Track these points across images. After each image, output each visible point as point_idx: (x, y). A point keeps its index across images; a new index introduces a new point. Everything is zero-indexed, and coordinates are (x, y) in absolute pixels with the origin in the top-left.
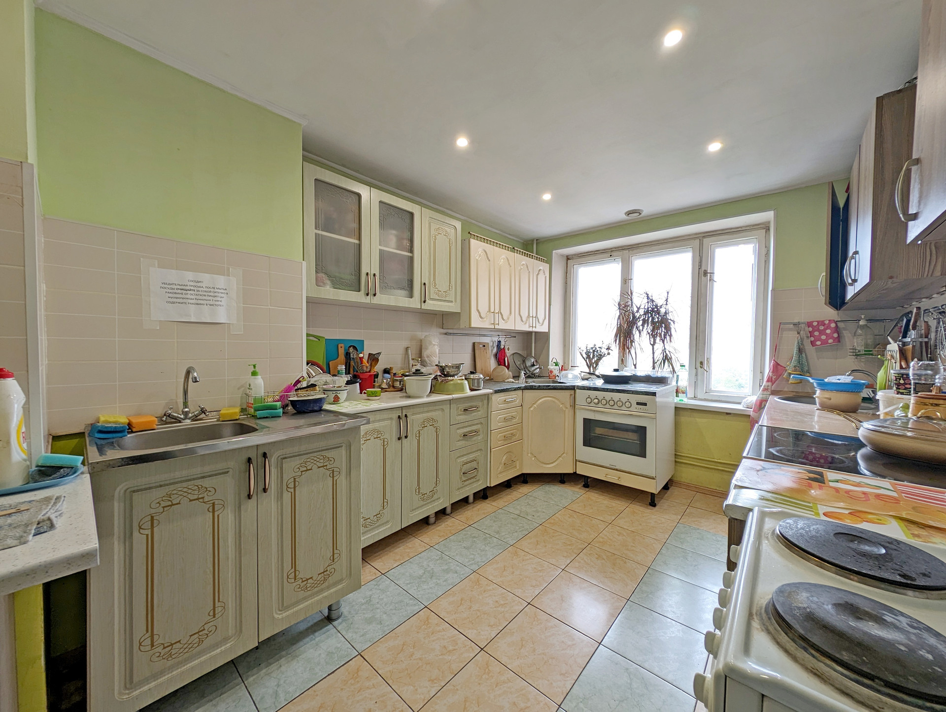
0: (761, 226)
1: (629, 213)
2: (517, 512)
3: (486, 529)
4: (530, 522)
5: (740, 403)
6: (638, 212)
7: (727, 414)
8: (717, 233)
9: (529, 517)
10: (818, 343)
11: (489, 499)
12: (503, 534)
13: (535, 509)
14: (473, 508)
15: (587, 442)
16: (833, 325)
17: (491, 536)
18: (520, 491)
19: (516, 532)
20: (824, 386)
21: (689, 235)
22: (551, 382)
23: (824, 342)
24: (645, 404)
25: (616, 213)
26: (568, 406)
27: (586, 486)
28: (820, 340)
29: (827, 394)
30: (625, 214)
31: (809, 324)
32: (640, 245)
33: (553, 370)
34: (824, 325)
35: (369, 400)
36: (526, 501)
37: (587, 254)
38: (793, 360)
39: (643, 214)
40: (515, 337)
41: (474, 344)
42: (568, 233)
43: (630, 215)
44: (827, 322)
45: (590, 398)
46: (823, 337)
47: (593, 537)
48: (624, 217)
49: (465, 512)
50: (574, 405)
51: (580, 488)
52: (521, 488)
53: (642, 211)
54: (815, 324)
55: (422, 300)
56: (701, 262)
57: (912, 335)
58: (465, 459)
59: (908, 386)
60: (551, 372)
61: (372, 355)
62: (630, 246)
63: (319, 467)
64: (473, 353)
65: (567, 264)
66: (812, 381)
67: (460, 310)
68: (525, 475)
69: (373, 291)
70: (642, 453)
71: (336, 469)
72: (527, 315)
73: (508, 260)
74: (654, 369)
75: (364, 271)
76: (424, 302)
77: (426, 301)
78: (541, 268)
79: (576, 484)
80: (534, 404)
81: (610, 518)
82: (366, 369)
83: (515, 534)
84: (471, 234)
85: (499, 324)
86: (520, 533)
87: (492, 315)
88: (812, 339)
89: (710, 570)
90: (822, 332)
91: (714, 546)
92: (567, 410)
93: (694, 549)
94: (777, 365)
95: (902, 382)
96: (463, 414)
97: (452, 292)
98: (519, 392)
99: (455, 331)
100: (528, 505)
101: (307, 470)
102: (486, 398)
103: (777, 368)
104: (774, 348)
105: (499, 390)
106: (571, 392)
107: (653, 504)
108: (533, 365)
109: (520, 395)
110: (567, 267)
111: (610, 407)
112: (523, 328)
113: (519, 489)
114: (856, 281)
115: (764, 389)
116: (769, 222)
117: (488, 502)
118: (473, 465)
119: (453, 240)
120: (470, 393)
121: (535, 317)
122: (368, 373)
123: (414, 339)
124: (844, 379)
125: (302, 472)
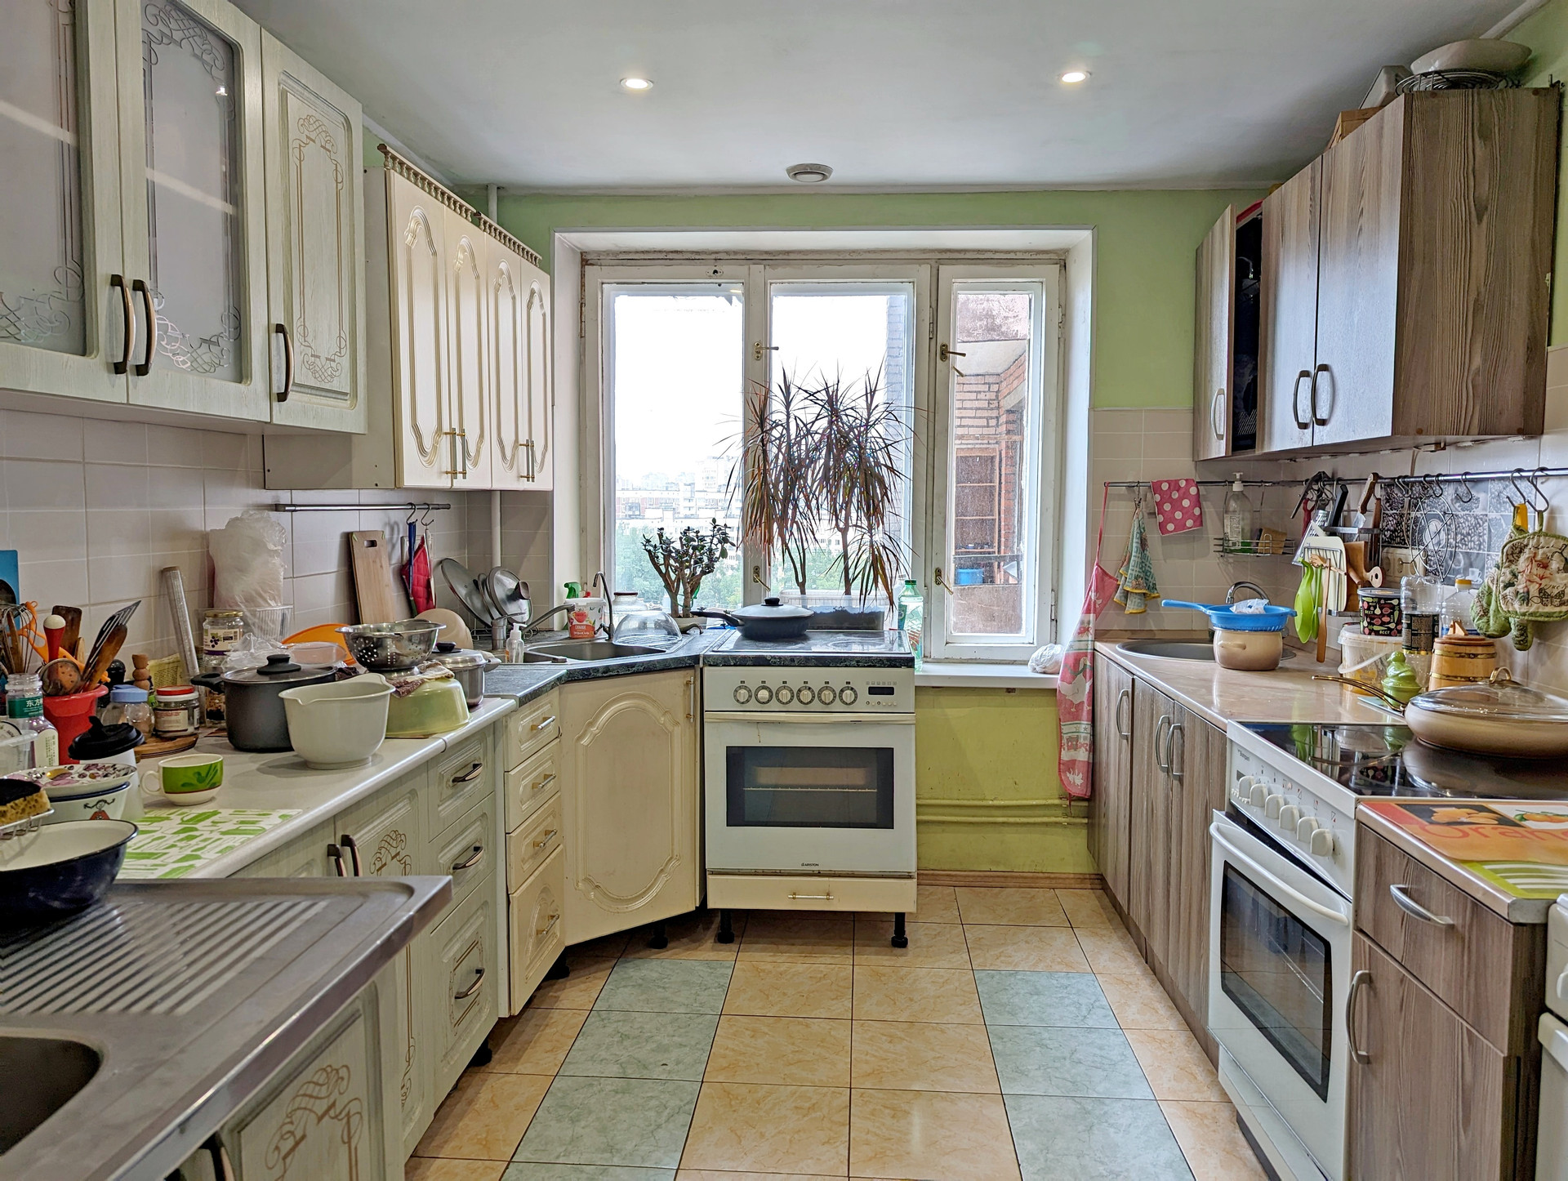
0: (1052, 259)
1: (798, 171)
2: (614, 1070)
3: (567, 1154)
4: (671, 1086)
5: (1025, 663)
6: (820, 171)
7: (1010, 690)
8: (969, 258)
9: (657, 1073)
10: (1171, 527)
11: (496, 1057)
12: (629, 1147)
13: (654, 1046)
14: (470, 1103)
15: (736, 817)
16: (1193, 491)
18: (565, 1004)
19: (659, 1126)
20: (1233, 623)
21: (908, 251)
22: (588, 652)
23: (1181, 526)
24: (889, 691)
25: (766, 165)
26: (681, 717)
27: (725, 938)
28: (1173, 520)
29: (1238, 639)
30: (789, 171)
31: (1155, 487)
32: (792, 256)
33: (587, 611)
34: (1178, 489)
35: (172, 805)
36: (609, 1030)
37: (642, 256)
38: (1132, 563)
39: (833, 178)
40: (448, 507)
41: (348, 538)
42: (607, 187)
43: (798, 176)
44: (1183, 484)
45: (746, 688)
46: (1178, 515)
47: (843, 1064)
48: (785, 178)
49: (455, 1126)
50: (699, 715)
51: (713, 949)
52: (563, 995)
53: (829, 170)
54: (1165, 486)
55: (275, 390)
56: (934, 323)
57: (1359, 523)
58: (456, 948)
59: (1386, 619)
60: (581, 616)
61: (72, 615)
62: (767, 252)
63: (320, 1119)
64: (344, 569)
65: (583, 276)
66: (1209, 612)
67: (370, 425)
68: (568, 949)
69: (137, 356)
70: (885, 820)
71: (354, 1107)
72: (513, 438)
73: (472, 254)
74: (848, 592)
75: (105, 264)
76: (282, 397)
77: (291, 395)
78: (535, 286)
79: (697, 941)
80: (591, 724)
81: (841, 1007)
82: (68, 677)
83: (660, 1134)
84: (386, 153)
85: (464, 473)
86: (671, 1126)
87: (445, 441)
88: (1161, 518)
89: (1098, 1052)
90: (1176, 505)
91: (1067, 1001)
92: (677, 731)
93: (1042, 1020)
94: (1103, 575)
95: (1378, 611)
96: (451, 796)
97: (345, 362)
98: (554, 694)
99: (300, 497)
100: (624, 1037)
101: (297, 1144)
102: (494, 729)
103: (1103, 583)
104: (1097, 537)
105: (526, 696)
106: (689, 675)
107: (900, 941)
108: (515, 596)
109: (556, 701)
110: (583, 285)
111: (801, 707)
112: (506, 480)
113: (557, 998)
114: (1323, 422)
115: (1083, 630)
116: (1067, 251)
117: (498, 1069)
118: (473, 961)
119: (344, 166)
120: (474, 721)
121: (529, 445)
122: (77, 691)
123: (176, 533)
124: (1256, 606)
125: (284, 1158)
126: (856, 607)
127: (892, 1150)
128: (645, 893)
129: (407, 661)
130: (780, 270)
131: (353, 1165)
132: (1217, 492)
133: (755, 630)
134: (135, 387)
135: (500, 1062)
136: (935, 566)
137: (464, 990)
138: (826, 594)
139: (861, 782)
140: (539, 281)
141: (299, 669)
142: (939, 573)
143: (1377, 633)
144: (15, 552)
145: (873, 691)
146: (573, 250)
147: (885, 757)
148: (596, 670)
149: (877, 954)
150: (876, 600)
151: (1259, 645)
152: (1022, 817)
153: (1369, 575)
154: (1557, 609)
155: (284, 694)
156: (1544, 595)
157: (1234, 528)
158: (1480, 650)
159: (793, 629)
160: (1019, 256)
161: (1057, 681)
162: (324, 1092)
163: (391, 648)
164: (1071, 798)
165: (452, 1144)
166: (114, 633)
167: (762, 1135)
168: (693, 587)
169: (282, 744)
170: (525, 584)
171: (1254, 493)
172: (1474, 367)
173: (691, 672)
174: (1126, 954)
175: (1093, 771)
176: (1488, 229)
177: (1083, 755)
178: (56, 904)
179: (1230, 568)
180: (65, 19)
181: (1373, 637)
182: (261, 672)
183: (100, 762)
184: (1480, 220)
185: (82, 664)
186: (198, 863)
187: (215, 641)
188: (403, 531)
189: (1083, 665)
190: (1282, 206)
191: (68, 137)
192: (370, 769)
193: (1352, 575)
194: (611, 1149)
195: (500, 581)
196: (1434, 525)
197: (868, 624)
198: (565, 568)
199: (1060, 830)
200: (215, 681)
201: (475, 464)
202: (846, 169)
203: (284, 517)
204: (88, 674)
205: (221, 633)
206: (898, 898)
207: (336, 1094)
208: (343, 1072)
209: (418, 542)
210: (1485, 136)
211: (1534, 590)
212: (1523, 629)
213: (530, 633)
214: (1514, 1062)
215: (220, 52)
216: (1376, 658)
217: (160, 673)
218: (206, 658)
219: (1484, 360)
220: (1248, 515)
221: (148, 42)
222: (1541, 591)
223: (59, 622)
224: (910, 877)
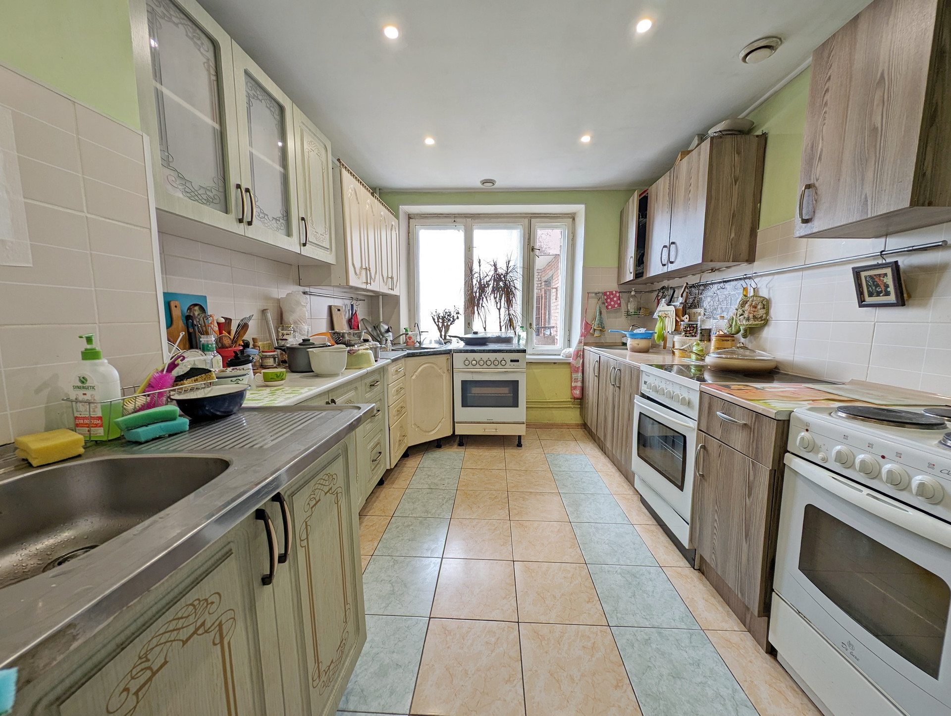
0: (570, 216)
1: (484, 182)
2: (427, 486)
3: (412, 514)
4: (446, 491)
5: (559, 355)
6: (492, 182)
7: (555, 363)
8: (541, 216)
9: (441, 487)
10: (610, 307)
11: (385, 483)
12: (434, 511)
13: (440, 479)
14: (377, 497)
15: (465, 404)
16: (618, 295)
17: (426, 518)
18: (408, 465)
19: (443, 504)
20: (634, 336)
21: (521, 214)
22: (413, 349)
23: (613, 307)
24: (518, 361)
25: (473, 180)
26: (446, 371)
27: (461, 444)
28: (611, 305)
29: (637, 341)
31: (605, 294)
32: (481, 216)
33: (412, 336)
34: (613, 294)
35: (267, 386)
36: (423, 474)
37: (429, 216)
38: (597, 319)
39: (496, 185)
40: (364, 300)
41: (330, 307)
43: (484, 184)
44: (614, 292)
45: (468, 360)
46: (612, 303)
47: (504, 484)
48: (479, 185)
49: (373, 505)
50: (452, 370)
51: (457, 448)
52: (407, 463)
53: (495, 182)
54: (608, 293)
55: (302, 242)
56: (529, 239)
57: (679, 301)
58: (372, 444)
59: (691, 332)
60: (410, 338)
61: (228, 321)
62: (472, 214)
63: (326, 494)
64: (329, 318)
65: (409, 223)
66: (626, 333)
67: (337, 262)
68: (409, 448)
69: (248, 218)
70: (515, 404)
71: (339, 490)
72: (387, 275)
73: (371, 206)
74: (501, 330)
75: (233, 180)
76: (304, 245)
77: (307, 245)
78: (393, 223)
79: (452, 445)
80: (415, 372)
81: (502, 466)
82: (227, 342)
83: (444, 506)
84: (340, 162)
85: (370, 284)
86: (447, 504)
87: (364, 272)
88: (606, 304)
89: (590, 479)
90: (612, 300)
91: (577, 463)
92: (444, 375)
93: (570, 469)
94: (587, 323)
95: (688, 329)
96: (369, 391)
97: (328, 236)
98: (403, 360)
99: (312, 290)
100: (429, 476)
101: (317, 503)
102: (382, 370)
103: (587, 326)
104: (585, 311)
105: (394, 359)
106: (448, 356)
107: (519, 445)
108: (388, 331)
109: (404, 363)
110: (409, 226)
111: (487, 367)
112: (384, 289)
113: (406, 464)
114: (672, 263)
115: (580, 342)
116: (575, 214)
117: (387, 486)
118: (378, 449)
119: (325, 162)
120: (376, 365)
121: (392, 278)
122: (230, 347)
123: (268, 298)
124: (642, 330)
125: (312, 508)
126: (503, 336)
127: (524, 511)
128: (435, 429)
129: (353, 342)
130: (476, 221)
131: (339, 513)
132: (625, 295)
133: (468, 342)
134: (248, 229)
135: (387, 484)
136: (529, 322)
137: (375, 458)
138: (493, 330)
139: (508, 392)
140: (394, 222)
141: (313, 344)
142: (531, 324)
143: (688, 336)
144: (205, 297)
145: (512, 361)
146: (405, 213)
147: (516, 383)
148: (417, 353)
149: (512, 449)
150: (510, 334)
151: (643, 343)
152: (558, 405)
153: (683, 318)
154: (760, 322)
155: (309, 350)
156: (755, 318)
157: (632, 307)
158: (730, 338)
159: (483, 341)
160: (558, 215)
161: (571, 360)
162: (327, 483)
163: (347, 338)
164: (575, 398)
165: (372, 511)
166: (243, 327)
167: (479, 507)
168: (447, 328)
169: (310, 370)
170: (391, 327)
171: (638, 295)
172: (731, 237)
173: (449, 355)
174: (595, 448)
175: (583, 389)
176: (738, 188)
177: (579, 384)
178: (218, 413)
179: (629, 321)
180: (214, 78)
181: (686, 338)
182: (300, 344)
183: (238, 367)
184: (735, 185)
185: (232, 337)
186: (276, 402)
187: (283, 335)
188: (349, 307)
189: (580, 354)
190: (657, 188)
191: (217, 126)
192: (340, 377)
193: (677, 319)
194: (427, 512)
195: (382, 326)
196: (709, 299)
197: (508, 340)
198: (404, 323)
199: (571, 409)
200: (283, 348)
201: (374, 282)
202: (502, 182)
203: (308, 296)
204: (234, 341)
205: (285, 332)
206: (520, 430)
207: (332, 485)
208: (335, 476)
209: (354, 312)
210: (739, 153)
211: (751, 316)
212: (745, 330)
213: (393, 344)
214: (773, 472)
215: (277, 110)
216: (688, 345)
217: (264, 347)
218: (280, 341)
219: (735, 235)
220: (636, 303)
221: (248, 96)
222: (754, 316)
223: (223, 320)
224: (524, 423)
